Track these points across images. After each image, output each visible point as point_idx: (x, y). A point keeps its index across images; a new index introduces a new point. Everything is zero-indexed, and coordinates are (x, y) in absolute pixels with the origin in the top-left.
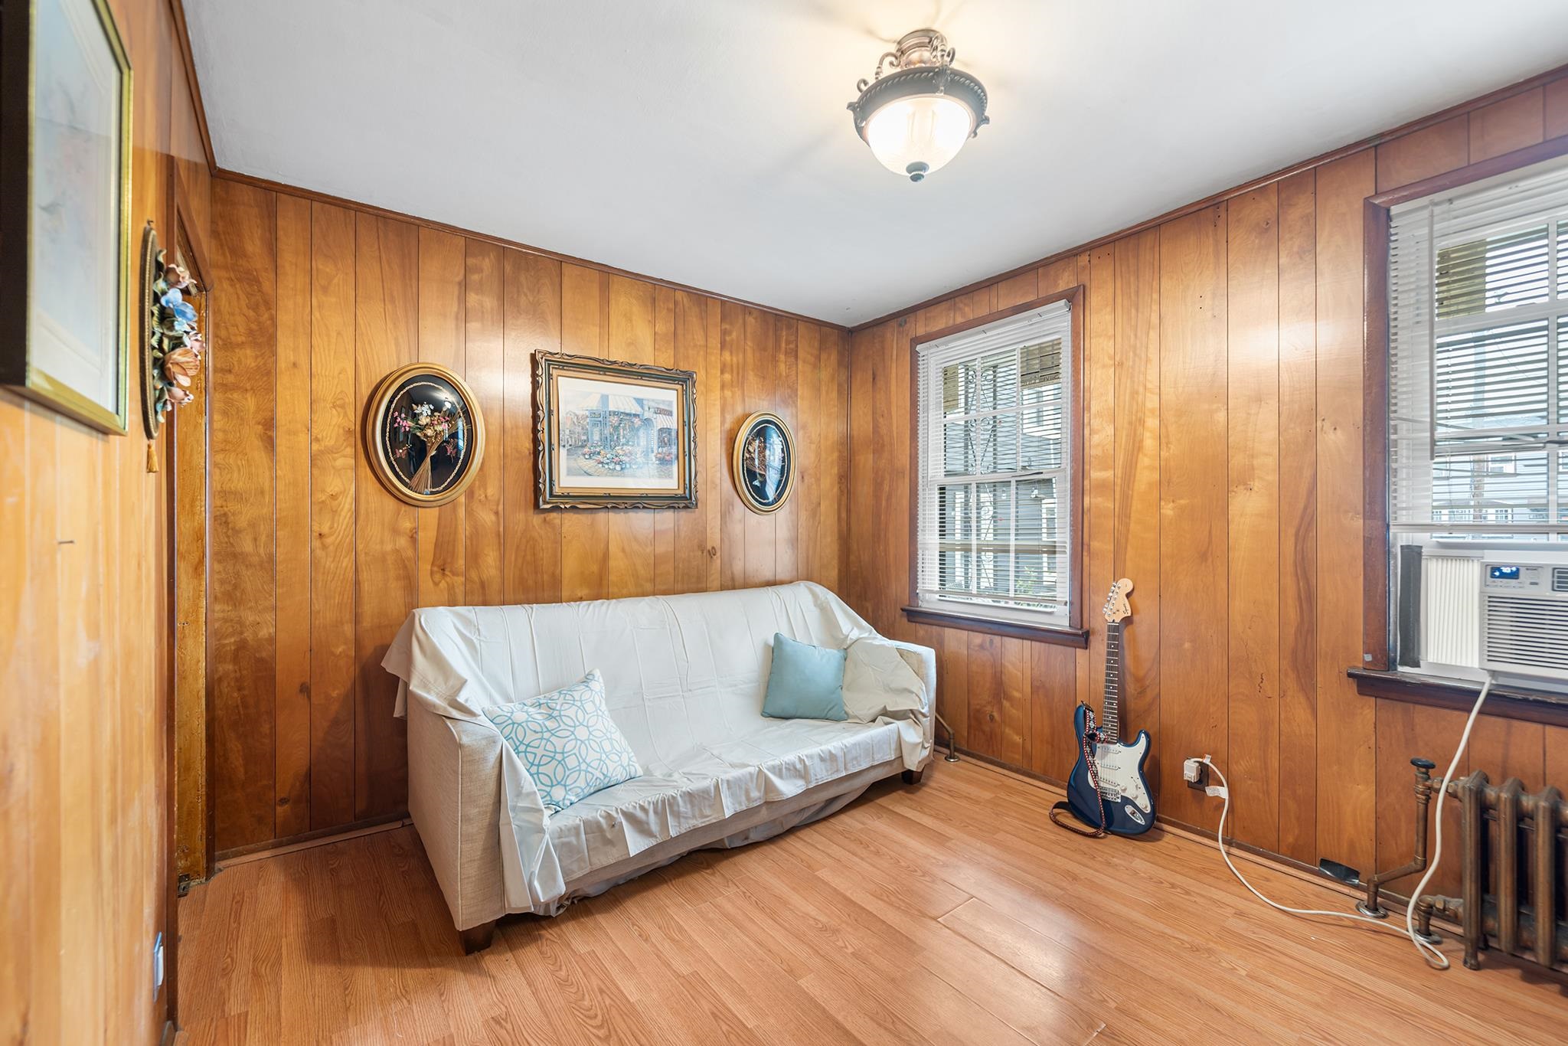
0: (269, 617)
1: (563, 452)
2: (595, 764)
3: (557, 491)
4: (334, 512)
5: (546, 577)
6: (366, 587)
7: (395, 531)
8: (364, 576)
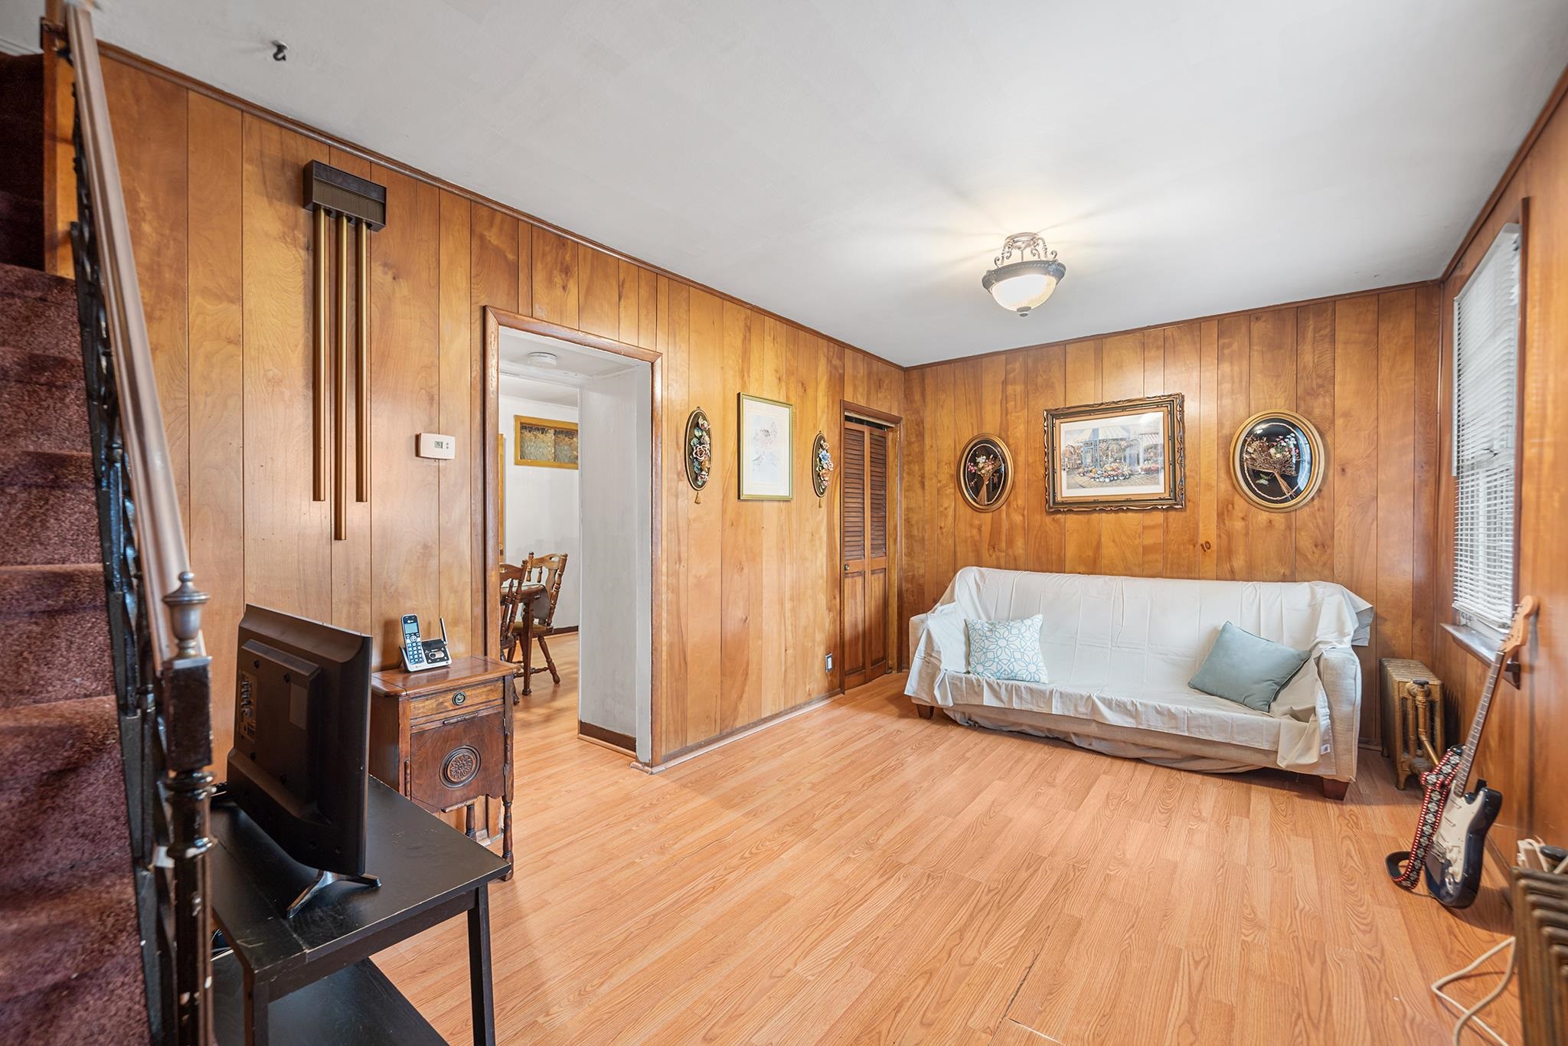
0: (923, 565)
1: (1064, 474)
2: (1005, 662)
3: (1059, 499)
4: (946, 517)
5: (1054, 557)
6: (958, 554)
7: (971, 526)
8: (958, 549)
